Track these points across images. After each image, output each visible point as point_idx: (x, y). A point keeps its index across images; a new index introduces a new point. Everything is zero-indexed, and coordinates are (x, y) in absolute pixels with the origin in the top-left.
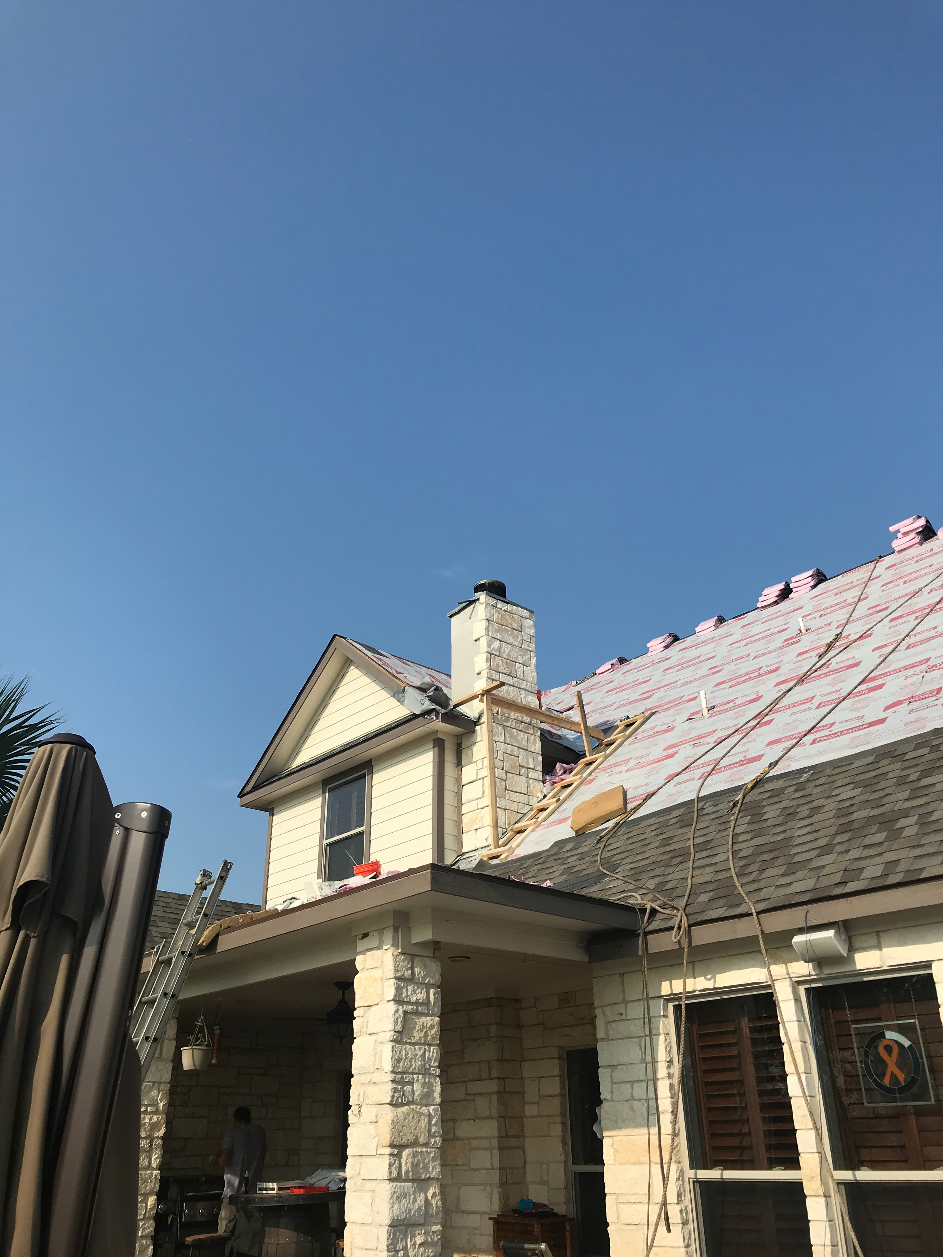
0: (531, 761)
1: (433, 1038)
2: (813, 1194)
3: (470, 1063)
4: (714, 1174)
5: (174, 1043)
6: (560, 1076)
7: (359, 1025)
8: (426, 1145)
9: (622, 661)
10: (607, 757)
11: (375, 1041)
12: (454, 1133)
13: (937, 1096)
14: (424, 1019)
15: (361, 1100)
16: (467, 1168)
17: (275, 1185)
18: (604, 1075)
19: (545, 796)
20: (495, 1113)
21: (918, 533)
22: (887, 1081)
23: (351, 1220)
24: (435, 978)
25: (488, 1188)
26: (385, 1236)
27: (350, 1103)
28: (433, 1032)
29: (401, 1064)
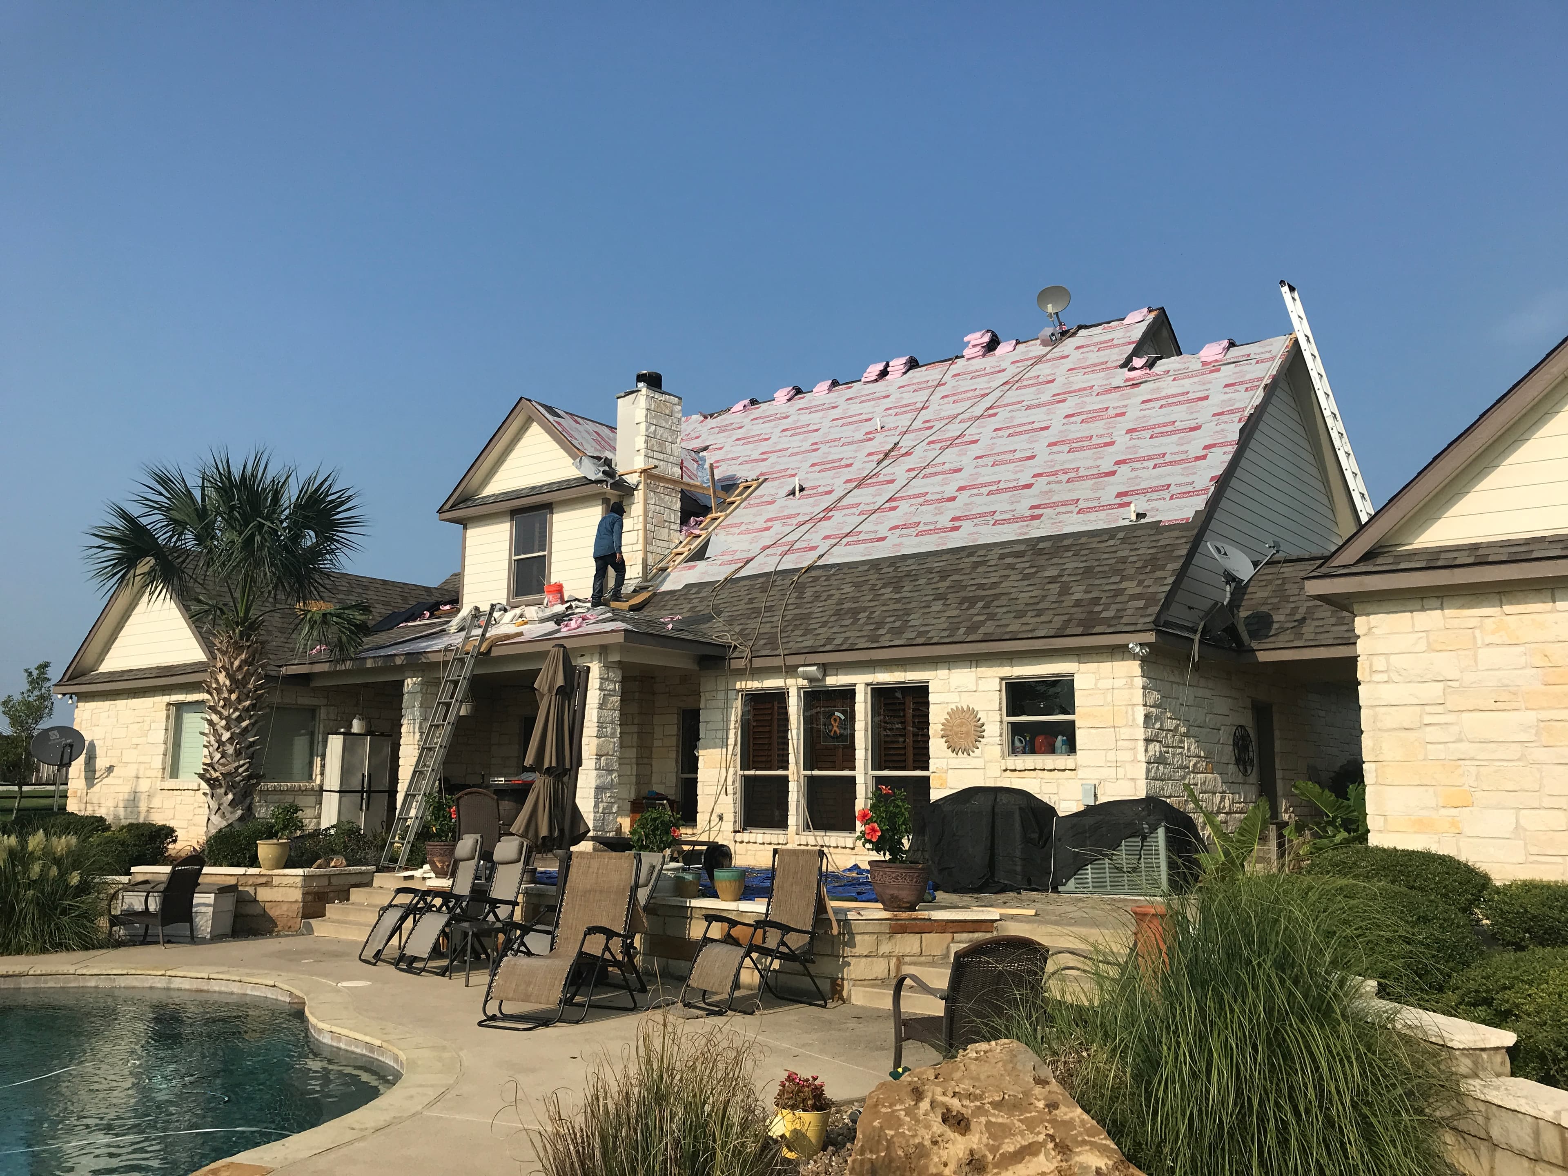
0: (672, 516)
1: (617, 707)
2: (793, 780)
4: (752, 772)
8: (612, 755)
9: (753, 402)
10: (727, 516)
14: (613, 698)
17: (503, 779)
18: (702, 726)
19: (681, 542)
20: (635, 744)
21: (983, 347)
22: (832, 734)
24: (619, 678)
25: (629, 786)
28: (617, 704)
29: (603, 719)
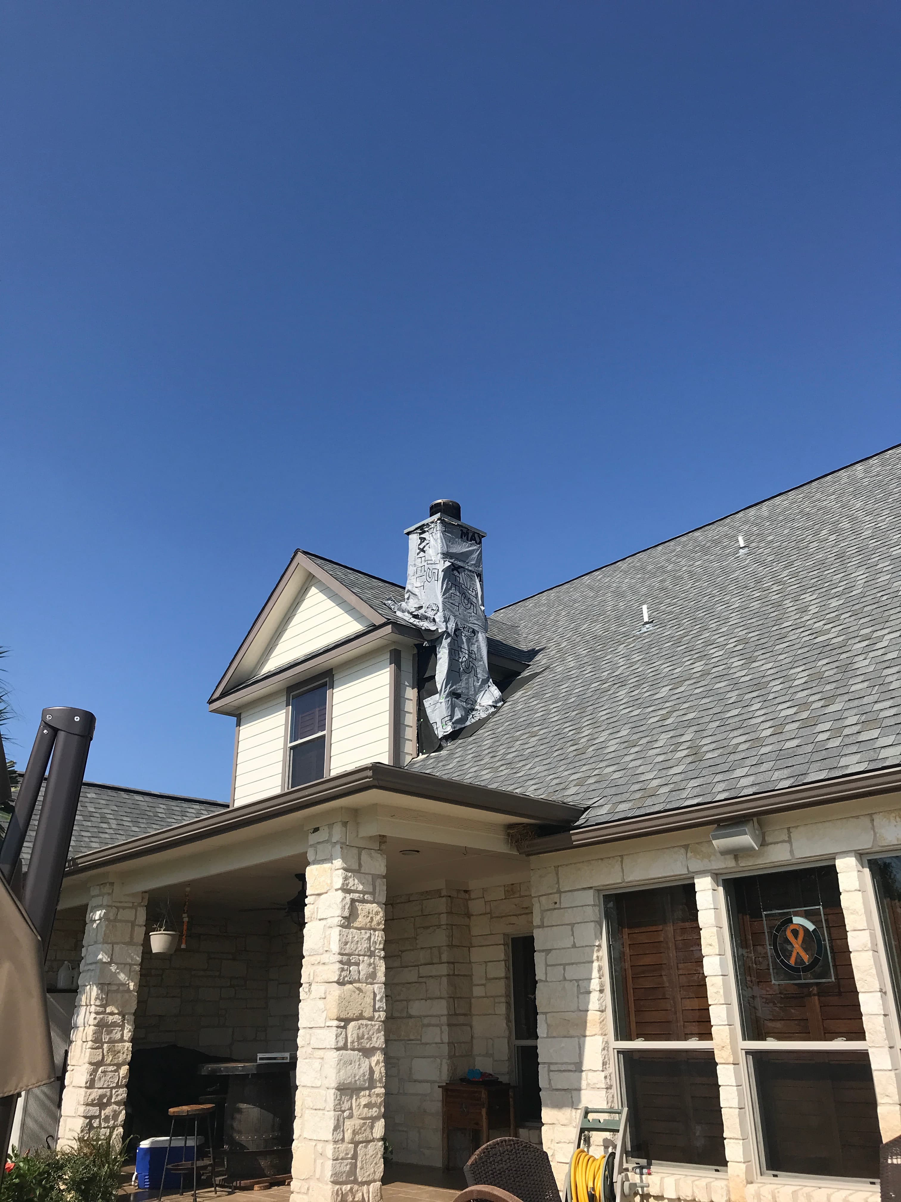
1: (379, 924)
2: (724, 1062)
3: (422, 948)
4: (638, 1045)
5: (144, 929)
6: (505, 961)
7: (310, 911)
8: (371, 1019)
11: (325, 926)
12: (407, 1012)
13: (836, 975)
14: (369, 906)
15: (312, 978)
16: (419, 1042)
18: (538, 958)
20: (445, 994)
22: (792, 962)
23: (302, 1084)
24: (381, 870)
25: (438, 1060)
26: (333, 1098)
27: (302, 982)
28: (378, 917)
29: (348, 946)
